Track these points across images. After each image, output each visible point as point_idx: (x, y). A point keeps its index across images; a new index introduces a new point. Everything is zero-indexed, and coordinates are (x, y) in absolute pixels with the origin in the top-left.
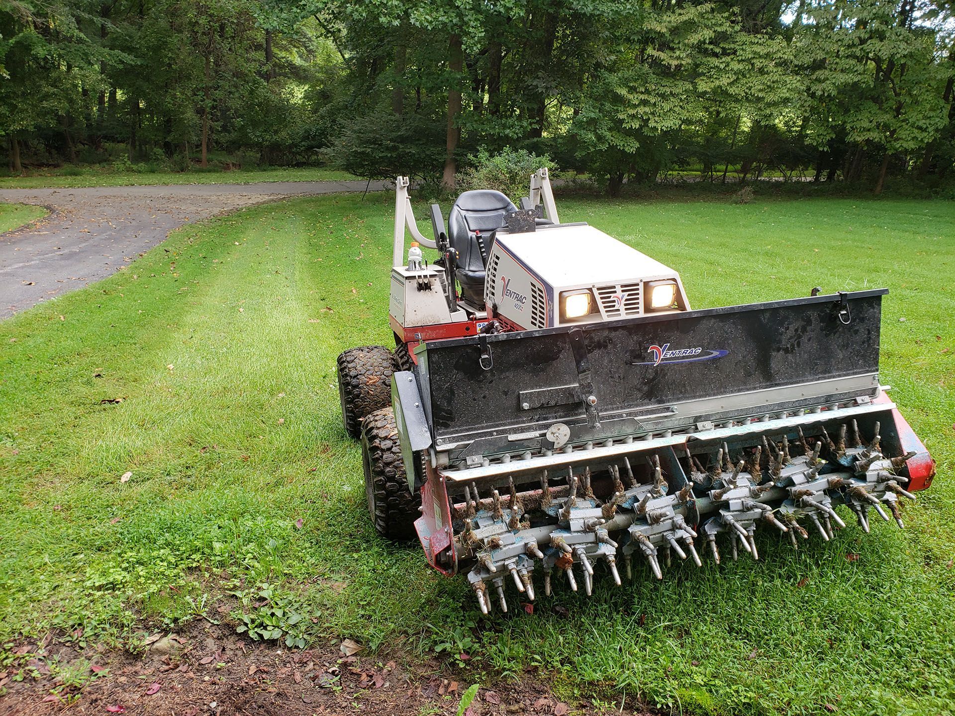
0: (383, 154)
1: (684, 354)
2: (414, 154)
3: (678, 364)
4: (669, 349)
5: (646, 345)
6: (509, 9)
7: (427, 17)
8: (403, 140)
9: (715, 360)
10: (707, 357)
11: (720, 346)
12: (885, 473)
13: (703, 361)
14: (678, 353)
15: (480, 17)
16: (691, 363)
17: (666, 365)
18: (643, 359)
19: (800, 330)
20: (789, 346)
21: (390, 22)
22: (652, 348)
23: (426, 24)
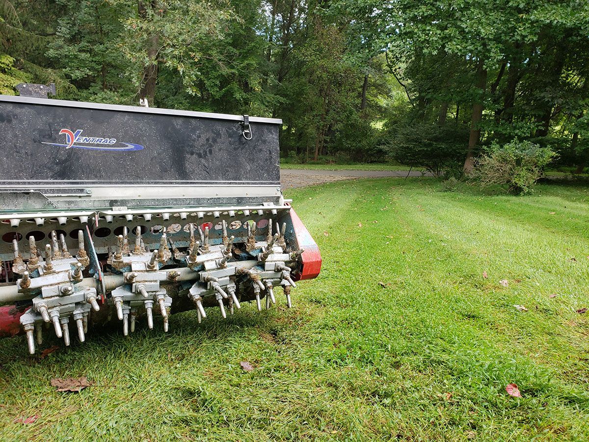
0: (421, 149)
1: (98, 142)
2: (444, 149)
3: (92, 150)
4: (82, 135)
5: (57, 128)
6: (524, 37)
7: (458, 46)
8: (437, 139)
9: (130, 152)
10: (122, 148)
11: (136, 140)
12: (282, 265)
13: (118, 151)
14: (92, 140)
15: (501, 46)
16: (106, 151)
17: (80, 149)
18: (54, 141)
19: (211, 140)
20: (202, 152)
21: (430, 53)
22: (63, 131)
23: (456, 51)
